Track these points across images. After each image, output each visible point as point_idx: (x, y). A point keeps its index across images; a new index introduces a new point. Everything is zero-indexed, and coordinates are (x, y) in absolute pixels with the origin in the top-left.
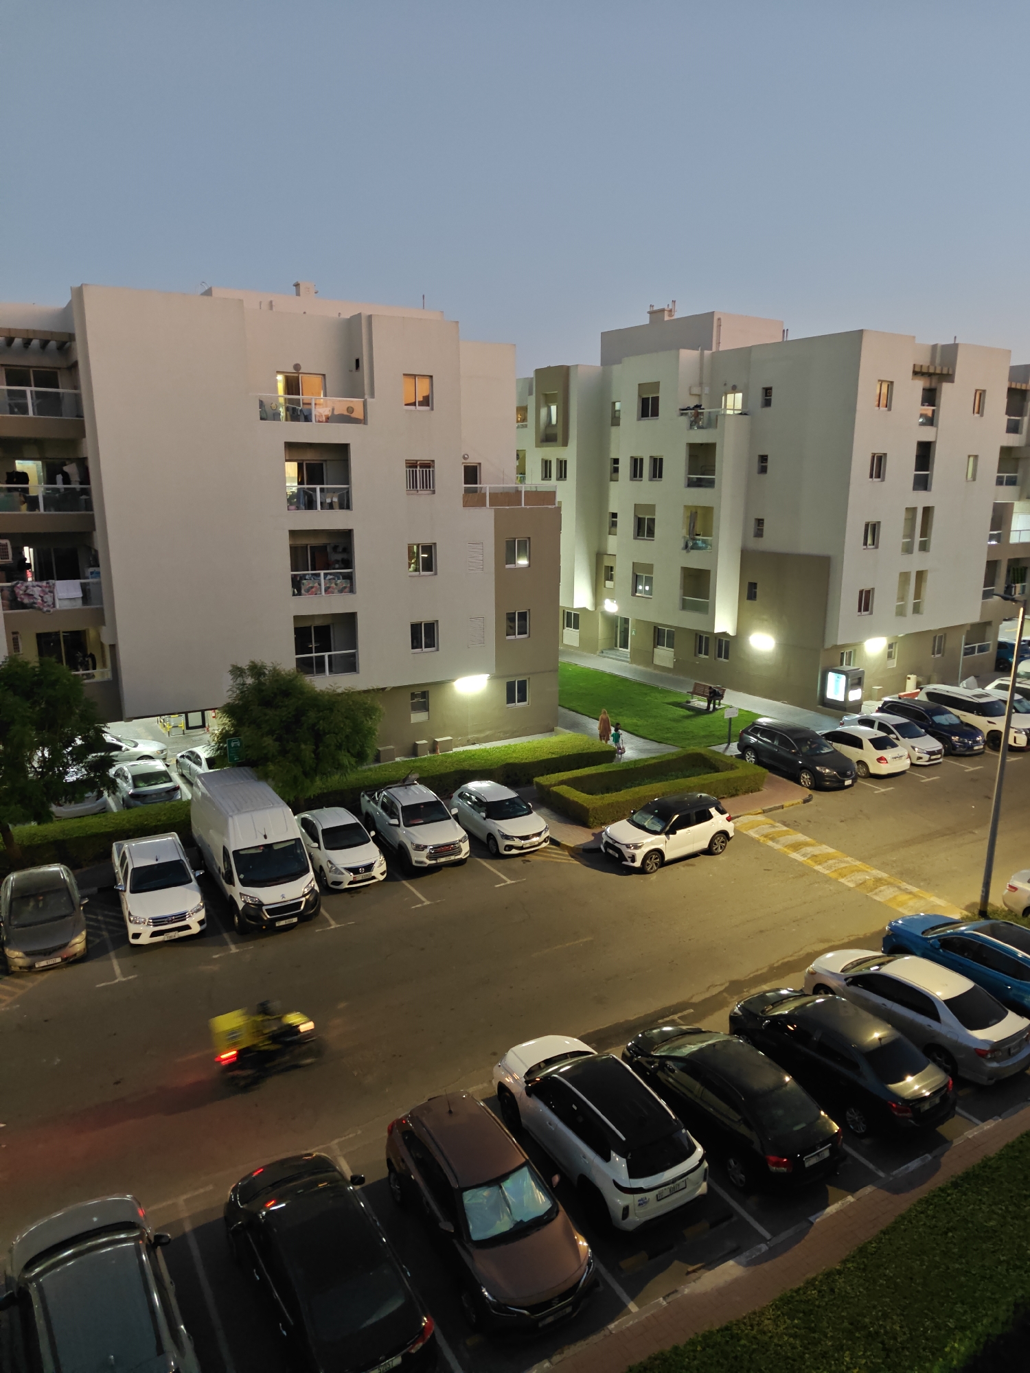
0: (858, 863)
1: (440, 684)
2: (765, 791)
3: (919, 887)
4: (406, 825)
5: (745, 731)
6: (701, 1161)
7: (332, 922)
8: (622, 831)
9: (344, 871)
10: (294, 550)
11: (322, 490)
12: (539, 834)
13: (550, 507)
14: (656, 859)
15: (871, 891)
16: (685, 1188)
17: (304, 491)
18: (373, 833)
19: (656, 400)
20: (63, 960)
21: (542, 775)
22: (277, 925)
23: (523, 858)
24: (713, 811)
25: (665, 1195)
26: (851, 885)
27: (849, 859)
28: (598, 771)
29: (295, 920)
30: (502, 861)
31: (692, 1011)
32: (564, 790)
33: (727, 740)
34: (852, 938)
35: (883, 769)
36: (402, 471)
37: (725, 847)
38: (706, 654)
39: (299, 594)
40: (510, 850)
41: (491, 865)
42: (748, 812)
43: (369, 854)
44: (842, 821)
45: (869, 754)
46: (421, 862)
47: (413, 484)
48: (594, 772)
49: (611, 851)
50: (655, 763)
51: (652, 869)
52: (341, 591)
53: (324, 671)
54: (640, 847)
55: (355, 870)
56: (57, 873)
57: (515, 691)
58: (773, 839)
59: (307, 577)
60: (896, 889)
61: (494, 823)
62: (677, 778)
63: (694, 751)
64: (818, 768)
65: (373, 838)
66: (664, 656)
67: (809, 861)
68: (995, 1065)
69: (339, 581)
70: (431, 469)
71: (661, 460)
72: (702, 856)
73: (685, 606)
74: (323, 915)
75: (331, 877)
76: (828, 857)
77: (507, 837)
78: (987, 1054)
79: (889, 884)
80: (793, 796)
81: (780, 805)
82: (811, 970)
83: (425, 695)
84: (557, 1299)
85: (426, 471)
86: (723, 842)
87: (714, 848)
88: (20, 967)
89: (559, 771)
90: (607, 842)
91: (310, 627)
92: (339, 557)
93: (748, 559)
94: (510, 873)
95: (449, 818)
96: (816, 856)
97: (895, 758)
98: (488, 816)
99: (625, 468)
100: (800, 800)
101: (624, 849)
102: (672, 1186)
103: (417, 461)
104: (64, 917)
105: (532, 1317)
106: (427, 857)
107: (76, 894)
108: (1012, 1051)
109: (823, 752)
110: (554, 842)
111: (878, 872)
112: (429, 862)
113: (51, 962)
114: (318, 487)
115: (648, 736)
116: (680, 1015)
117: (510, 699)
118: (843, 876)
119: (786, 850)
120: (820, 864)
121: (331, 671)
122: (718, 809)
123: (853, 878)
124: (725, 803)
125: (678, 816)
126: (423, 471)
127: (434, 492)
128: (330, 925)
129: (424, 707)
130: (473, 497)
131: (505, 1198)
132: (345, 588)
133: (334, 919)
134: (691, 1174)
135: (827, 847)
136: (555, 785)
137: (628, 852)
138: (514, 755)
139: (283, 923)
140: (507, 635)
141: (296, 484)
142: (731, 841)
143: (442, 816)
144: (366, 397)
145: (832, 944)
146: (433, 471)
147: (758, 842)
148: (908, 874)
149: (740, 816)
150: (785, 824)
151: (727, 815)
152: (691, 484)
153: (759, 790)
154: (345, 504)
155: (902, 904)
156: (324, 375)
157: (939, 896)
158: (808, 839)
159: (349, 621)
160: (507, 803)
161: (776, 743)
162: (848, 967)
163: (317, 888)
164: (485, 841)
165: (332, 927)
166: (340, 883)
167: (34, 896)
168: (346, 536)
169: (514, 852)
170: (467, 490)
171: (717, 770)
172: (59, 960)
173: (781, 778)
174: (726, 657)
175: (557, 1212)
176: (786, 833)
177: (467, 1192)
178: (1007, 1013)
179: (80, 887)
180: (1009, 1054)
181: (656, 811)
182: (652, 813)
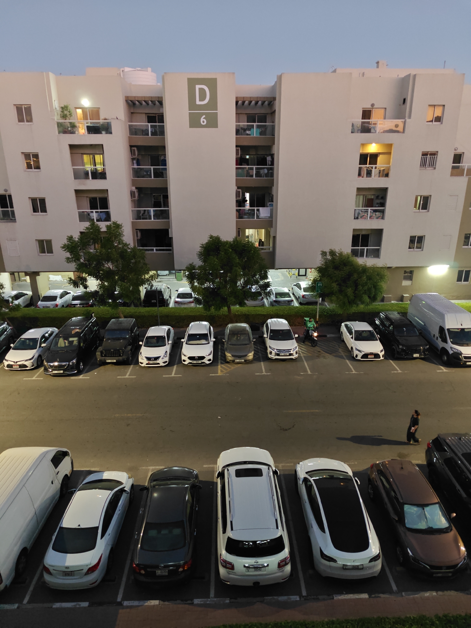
1: (421, 268)
7: (353, 370)
11: (376, 167)
20: (245, 361)
36: (419, 157)
39: (357, 219)
47: (423, 164)
52: (377, 218)
53: (363, 256)
56: (245, 328)
57: (463, 276)
59: (362, 210)
69: (377, 213)
70: (435, 156)
83: (411, 272)
84: (445, 567)
85: (433, 157)
88: (230, 360)
91: (360, 235)
92: (379, 201)
103: (428, 152)
104: (246, 344)
105: (431, 570)
107: (251, 336)
113: (240, 361)
114: (374, 166)
117: (459, 279)
121: (366, 256)
126: (431, 157)
127: (435, 168)
128: (352, 372)
129: (410, 278)
130: (457, 171)
131: (425, 514)
132: (380, 216)
140: (463, 246)
144: (406, 118)
154: (386, 174)
156: (386, 108)
159: (379, 233)
167: (237, 334)
168: (384, 191)
170: (453, 168)
172: (243, 361)
175: (451, 530)
177: (406, 505)
179: (253, 334)
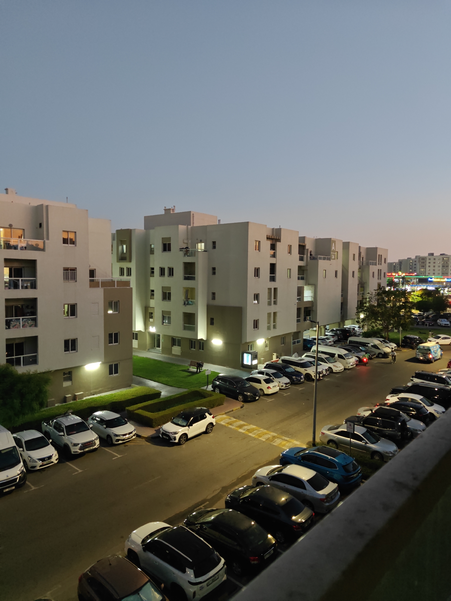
0: (265, 431)
1: (78, 368)
2: (225, 404)
3: (289, 438)
4: (68, 435)
5: (215, 380)
6: (224, 565)
7: (32, 487)
8: (169, 427)
9: (37, 461)
10: (7, 308)
11: (22, 280)
12: (131, 433)
13: (128, 287)
14: (185, 438)
15: (272, 441)
16: (218, 578)
17: (13, 281)
18: (51, 441)
19: (169, 245)
21: (129, 406)
22: (4, 491)
23: (124, 445)
24: (207, 414)
25: (210, 583)
26: (264, 440)
27: (262, 429)
28: (155, 402)
29: (14, 488)
30: (114, 447)
31: (208, 502)
32: (140, 412)
33: (207, 384)
34: (267, 462)
35: (270, 391)
36: (61, 272)
37: (212, 430)
38: (194, 348)
39: (9, 328)
40: (118, 441)
41: (109, 450)
42: (219, 414)
43: (50, 451)
44: (257, 414)
45: (264, 386)
46: (76, 452)
47: (66, 278)
48: (153, 403)
49: (164, 437)
50: (179, 396)
51: (183, 442)
52: (30, 326)
53: (20, 364)
54: (178, 433)
55: (43, 460)
57: (113, 369)
58: (231, 424)
59: (13, 320)
60: (281, 439)
61: (110, 429)
62: (189, 402)
63: (195, 390)
64: (245, 393)
65: (51, 443)
66: (176, 350)
67: (246, 432)
68: (327, 504)
69: (29, 322)
71: (173, 269)
72: (203, 435)
73: (185, 328)
74: (27, 484)
75: (30, 464)
76: (253, 430)
77: (117, 435)
78: (324, 500)
79: (278, 438)
80: (236, 406)
81: (231, 410)
82: (255, 476)
83: (70, 373)
85: (73, 272)
86: (211, 428)
87: (208, 431)
89: (137, 404)
90: (163, 433)
91: (13, 344)
92: (29, 311)
93: (210, 309)
94: (119, 452)
95: (89, 429)
96: (249, 430)
97: (274, 387)
98: (107, 427)
99: (157, 272)
100: (239, 407)
101: (170, 435)
102: (213, 578)
103: (69, 268)
106: (79, 450)
108: (333, 497)
109: (246, 386)
110: (138, 436)
111: (273, 433)
112: (80, 451)
114: (20, 279)
115: (173, 385)
116: (203, 505)
117: (111, 373)
118: (260, 437)
119: (236, 428)
120: (251, 433)
121: (23, 365)
122: (208, 413)
123: (264, 437)
124: (211, 411)
125: (193, 418)
126: (71, 272)
127: (76, 281)
128: (31, 488)
129: (70, 379)
130: (93, 284)
132: (32, 325)
133: (33, 485)
134: (221, 571)
135: (252, 425)
136: (136, 410)
137: (172, 436)
138: (115, 398)
139: (7, 490)
140: (109, 344)
141: (8, 277)
142: (214, 427)
143: (86, 429)
144: (45, 239)
145: (260, 465)
146: (76, 272)
147: (225, 426)
148: (285, 433)
149: (216, 416)
150: (234, 417)
151: (212, 416)
152: (186, 278)
153: (222, 405)
154: (34, 286)
155: (284, 445)
156: (24, 230)
157: (297, 440)
158: (245, 423)
159: (34, 339)
160: (116, 420)
161: (227, 384)
162: (269, 473)
163: (25, 470)
164: (106, 439)
165: (33, 489)
166: (35, 467)
168: (34, 301)
169: (120, 442)
170: (91, 281)
171: (205, 397)
173: (231, 399)
174: (203, 349)
176: (235, 421)
178: (329, 482)
180: (332, 499)
181: (183, 417)
182: (181, 417)
